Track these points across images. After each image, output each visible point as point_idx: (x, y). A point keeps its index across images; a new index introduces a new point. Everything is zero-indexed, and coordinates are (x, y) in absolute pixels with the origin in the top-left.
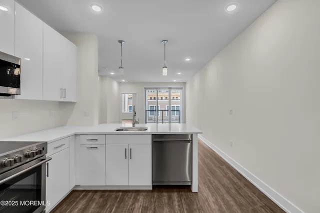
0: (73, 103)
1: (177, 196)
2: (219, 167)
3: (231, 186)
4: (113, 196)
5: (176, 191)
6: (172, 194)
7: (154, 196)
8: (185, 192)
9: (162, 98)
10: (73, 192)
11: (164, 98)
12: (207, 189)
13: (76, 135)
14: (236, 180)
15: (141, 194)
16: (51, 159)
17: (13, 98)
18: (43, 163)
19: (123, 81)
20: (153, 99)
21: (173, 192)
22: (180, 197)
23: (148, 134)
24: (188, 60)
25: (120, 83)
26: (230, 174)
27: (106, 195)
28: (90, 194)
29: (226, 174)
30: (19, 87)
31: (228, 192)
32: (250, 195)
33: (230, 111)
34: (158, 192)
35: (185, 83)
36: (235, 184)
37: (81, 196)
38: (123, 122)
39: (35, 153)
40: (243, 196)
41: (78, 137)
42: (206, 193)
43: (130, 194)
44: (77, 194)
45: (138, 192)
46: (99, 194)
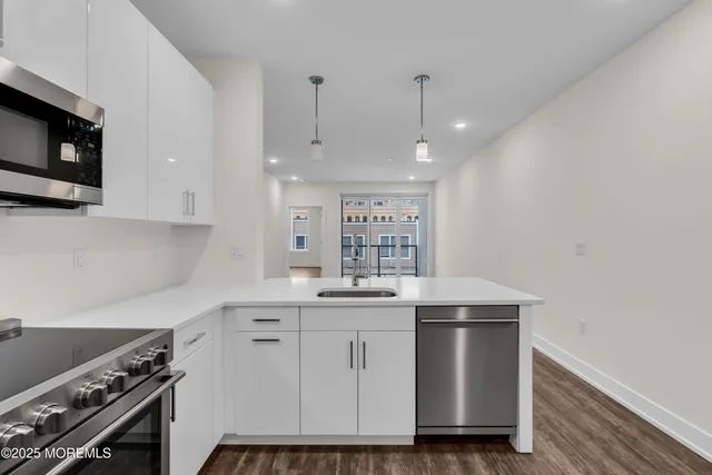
0: (207, 228)
1: (484, 463)
2: (555, 383)
3: (606, 436)
4: (322, 464)
5: (479, 451)
6: (469, 458)
7: (425, 464)
8: (499, 452)
9: (376, 218)
10: (220, 449)
11: (371, 219)
12: (551, 443)
13: (226, 308)
14: (613, 419)
15: (391, 456)
16: (184, 375)
17: (84, 213)
18: (164, 391)
19: (294, 178)
20: (361, 220)
21: (471, 452)
22: (491, 465)
23: (405, 305)
24: (460, 126)
25: (285, 185)
26: (593, 404)
27: (303, 461)
28: (262, 456)
29: (582, 404)
30: (99, 185)
31: (609, 453)
32: (672, 464)
33: (580, 246)
34: (431, 451)
35: (433, 184)
36: (618, 432)
37: (241, 463)
38: (292, 272)
39: (153, 363)
40: (654, 467)
41: (229, 314)
42: (554, 456)
43: (362, 457)
44: (229, 456)
45: (379, 450)
46: (283, 456)
